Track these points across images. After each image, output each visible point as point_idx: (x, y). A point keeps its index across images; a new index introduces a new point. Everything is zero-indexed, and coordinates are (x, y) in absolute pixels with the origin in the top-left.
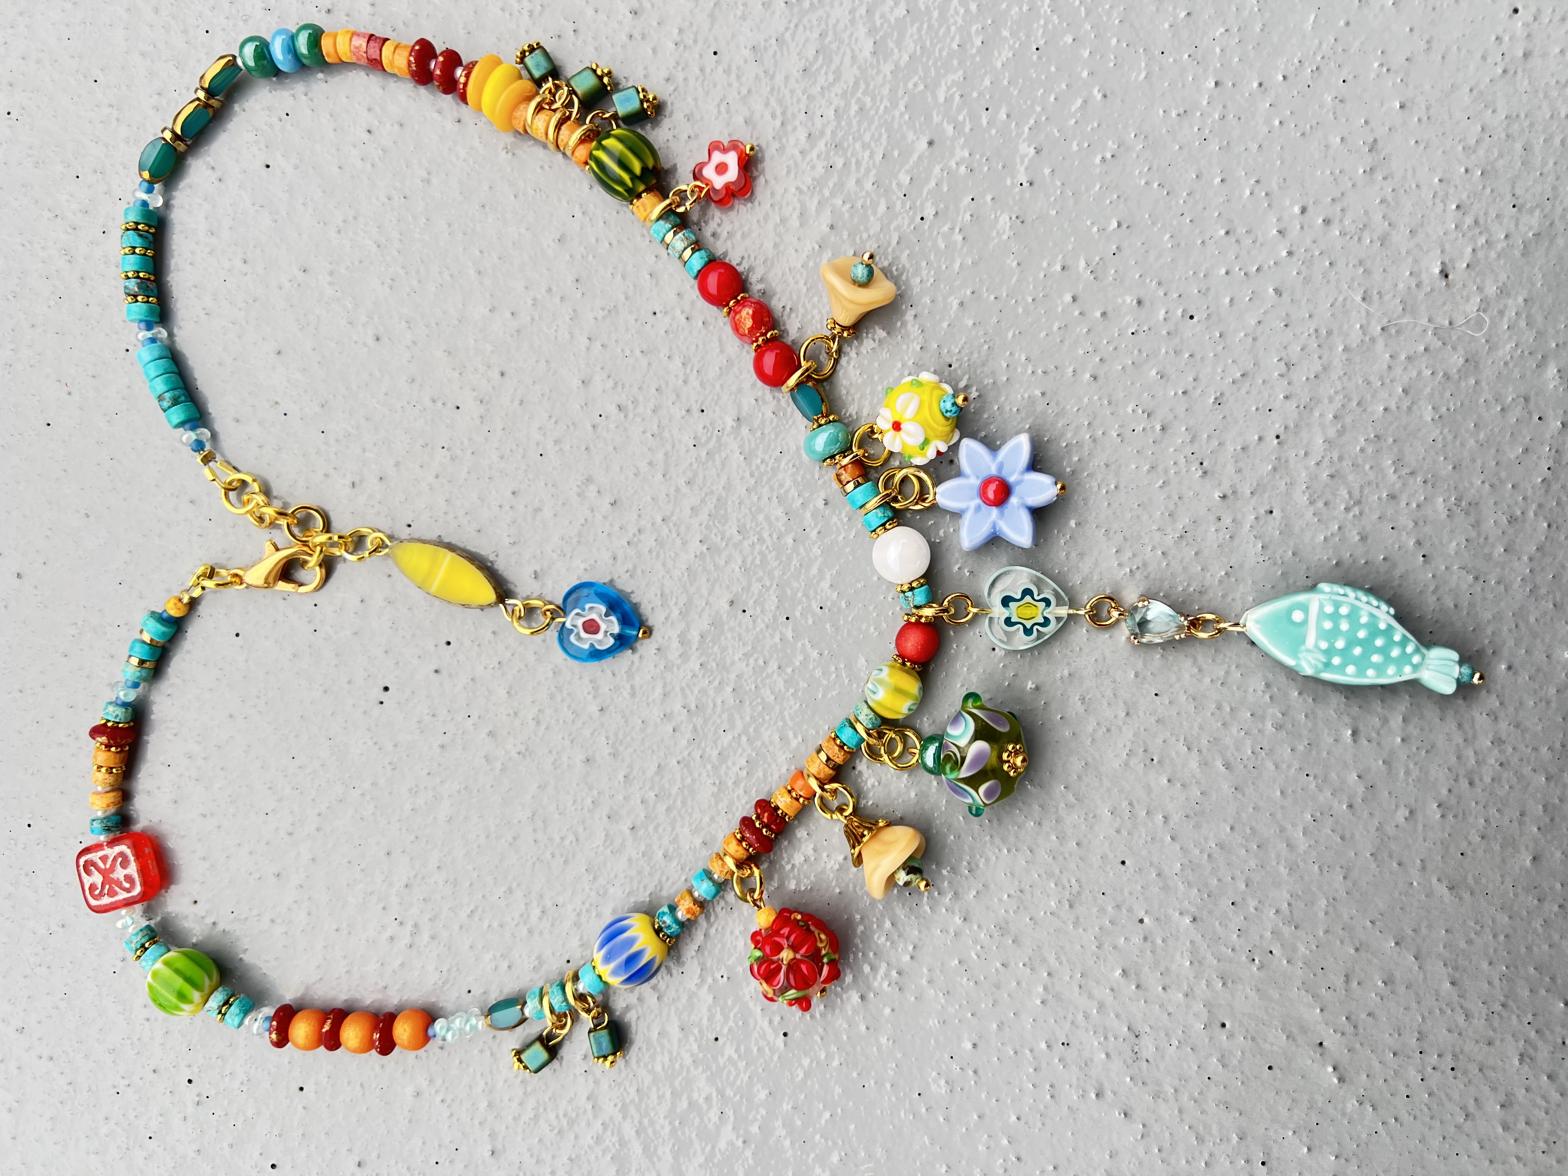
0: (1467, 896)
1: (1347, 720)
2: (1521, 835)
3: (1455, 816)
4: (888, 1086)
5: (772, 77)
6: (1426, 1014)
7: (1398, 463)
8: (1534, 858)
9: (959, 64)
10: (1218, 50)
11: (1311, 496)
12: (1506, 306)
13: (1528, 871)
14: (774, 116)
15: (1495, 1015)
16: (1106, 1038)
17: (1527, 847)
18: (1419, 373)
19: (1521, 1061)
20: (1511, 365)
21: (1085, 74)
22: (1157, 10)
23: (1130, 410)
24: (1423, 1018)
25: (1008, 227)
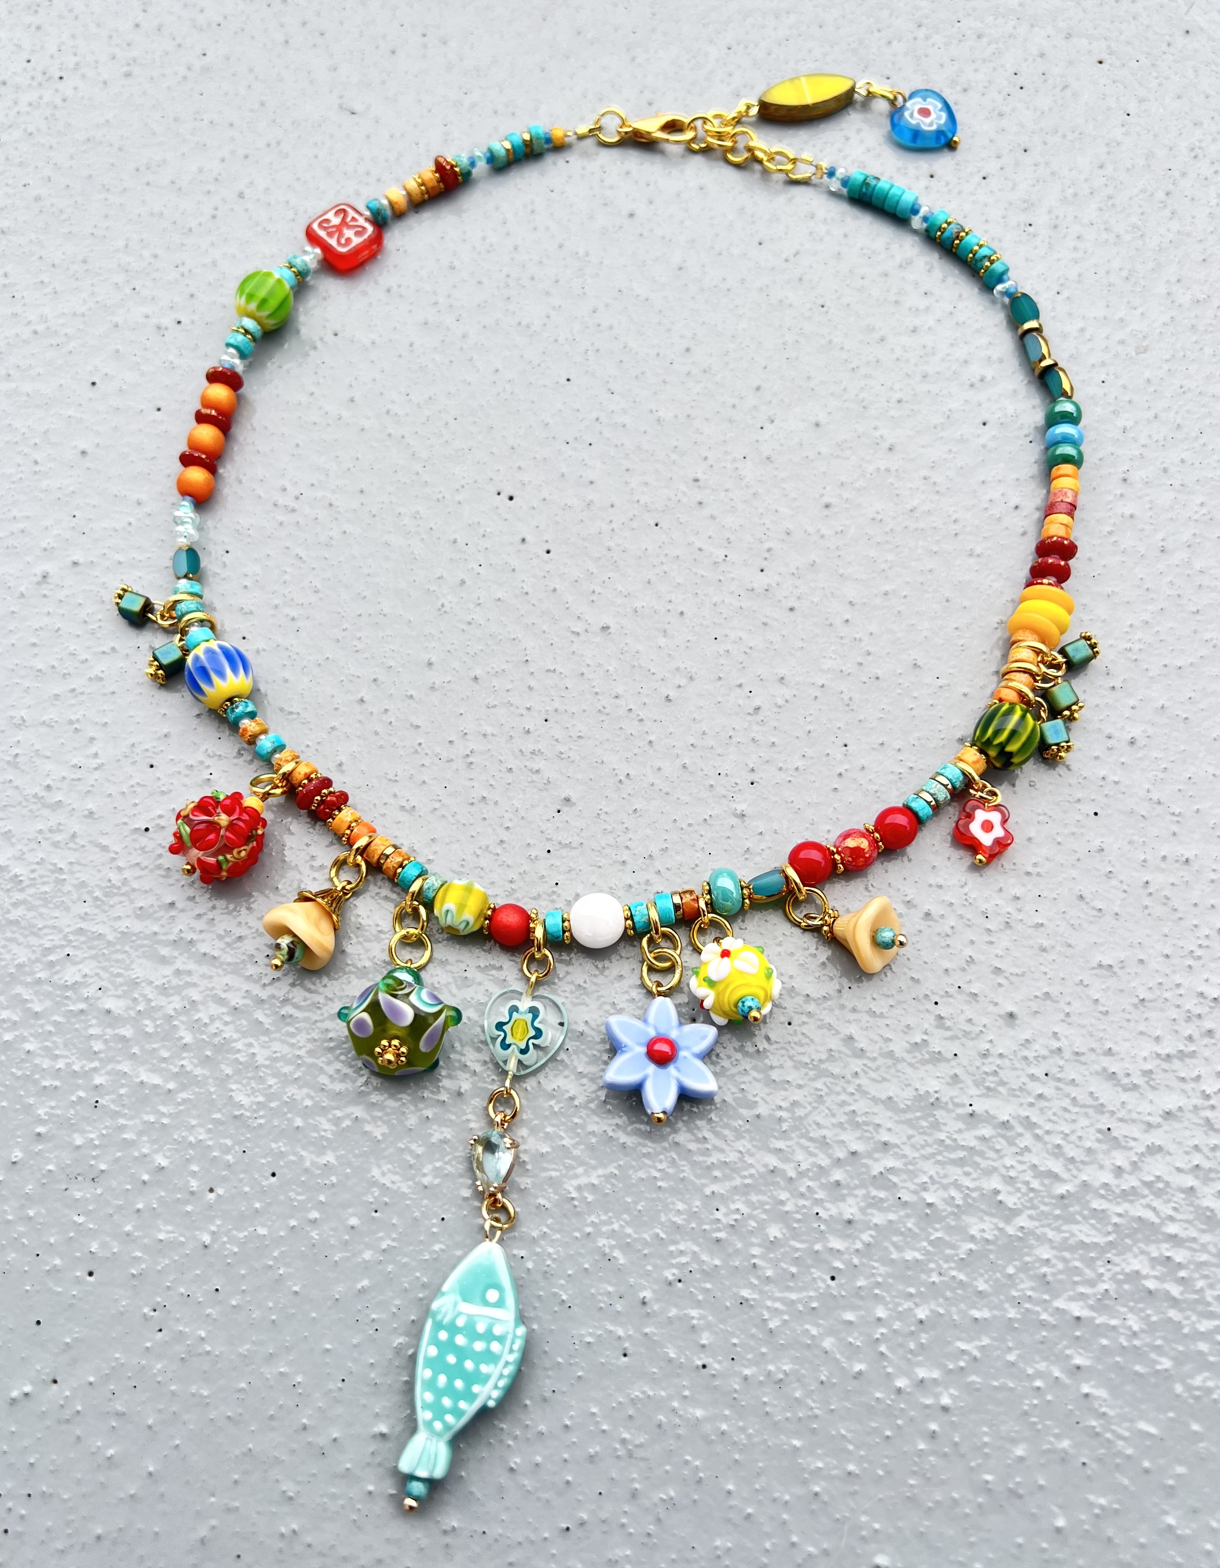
0: (192, 1559)
4: (81, 926)
5: (1073, 866)
6: (70, 1504)
7: (671, 1504)
9: (1092, 1048)
10: (1114, 1323)
14: (1036, 865)
16: (97, 1146)
21: (1085, 1178)
23: (739, 1206)
24: (66, 1500)
25: (927, 1089)
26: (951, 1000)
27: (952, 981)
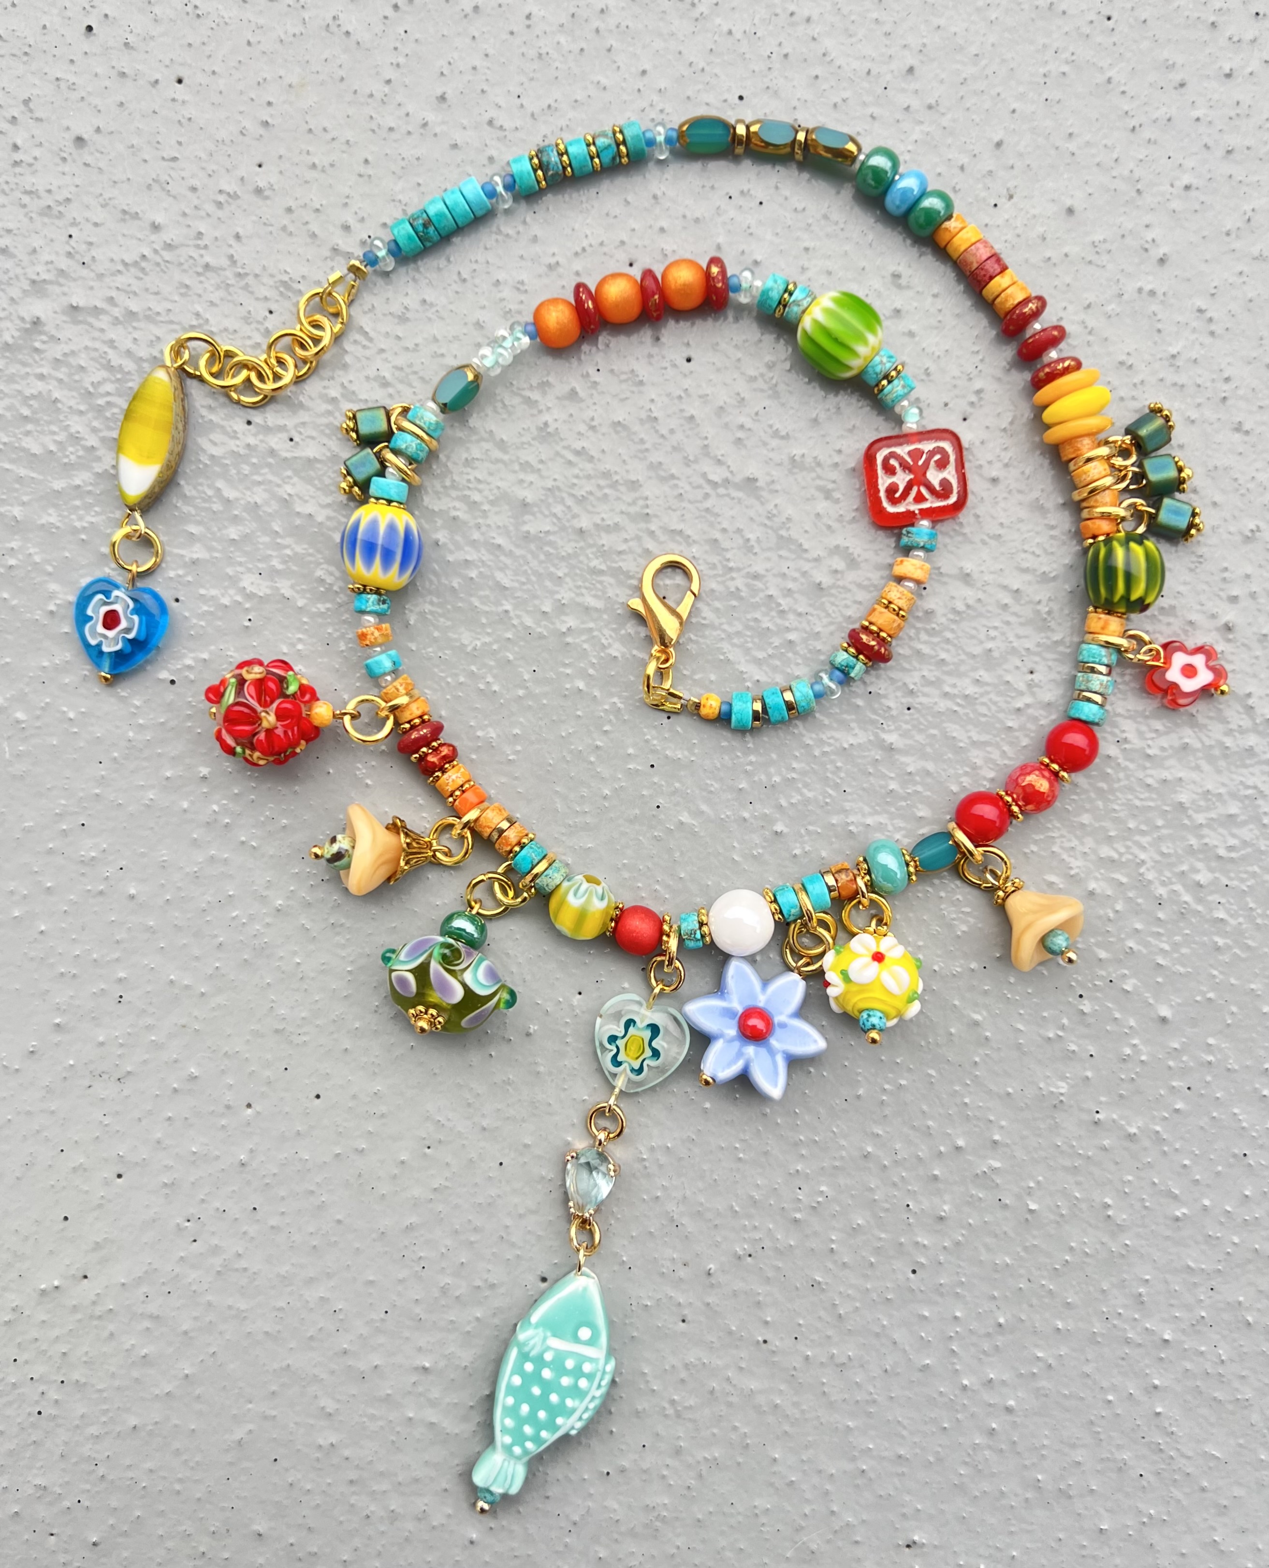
1: (442, 1364)
2: (288, 1525)
3: (318, 1460)
4: (97, 791)
7: (715, 1463)
8: (260, 1535)
10: (1203, 1349)
11: (695, 1366)
13: (247, 1525)
14: (1231, 848)
15: (94, 1467)
16: (121, 1045)
17: (273, 1529)
18: (807, 1501)
19: (39, 1487)
21: (1207, 1202)
22: (1261, 1292)
23: (823, 1188)
24: (100, 1391)
25: (1052, 1089)
26: (1098, 995)
27: (1104, 973)
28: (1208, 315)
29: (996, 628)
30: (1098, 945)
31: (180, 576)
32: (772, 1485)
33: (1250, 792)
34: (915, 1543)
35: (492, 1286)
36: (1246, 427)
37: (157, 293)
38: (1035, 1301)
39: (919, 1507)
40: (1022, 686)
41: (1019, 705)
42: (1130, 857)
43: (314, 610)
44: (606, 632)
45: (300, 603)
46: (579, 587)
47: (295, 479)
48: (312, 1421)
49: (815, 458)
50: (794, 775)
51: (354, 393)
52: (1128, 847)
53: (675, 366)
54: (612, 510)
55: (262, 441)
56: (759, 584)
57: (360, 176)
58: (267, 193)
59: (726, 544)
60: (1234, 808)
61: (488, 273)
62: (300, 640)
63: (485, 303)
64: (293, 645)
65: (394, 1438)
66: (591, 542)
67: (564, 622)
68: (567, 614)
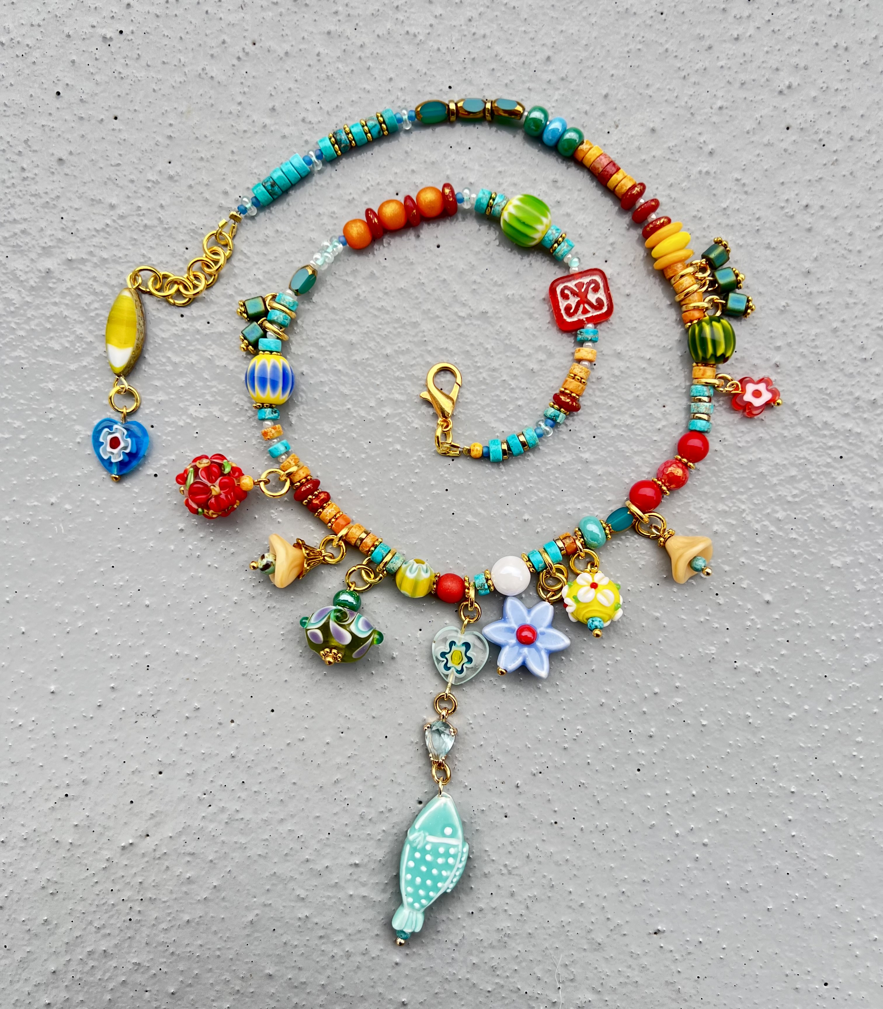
0: (247, 932)
1: (366, 860)
2: (286, 968)
3: (299, 926)
4: (119, 546)
5: (822, 496)
6: (168, 904)
7: (535, 899)
8: (270, 975)
9: (820, 624)
11: (516, 842)
12: (633, 969)
13: (262, 971)
14: (795, 496)
15: (166, 948)
16: (152, 695)
17: (278, 971)
18: (593, 914)
19: (135, 964)
20: (595, 971)
21: (806, 707)
22: (845, 756)
23: (579, 727)
24: (164, 902)
25: (707, 652)
26: (728, 592)
27: (729, 579)
28: (743, 182)
29: (639, 383)
30: (723, 563)
31: (152, 412)
32: (570, 907)
33: (802, 461)
34: (659, 931)
35: (390, 810)
36: (773, 245)
37: (118, 246)
38: (712, 778)
39: (659, 909)
40: (659, 415)
41: (659, 426)
42: (736, 508)
43: (235, 422)
44: (409, 414)
45: (226, 419)
46: (390, 389)
47: (214, 346)
48: (293, 904)
49: (521, 295)
50: (531, 485)
51: (242, 290)
52: (734, 503)
53: (430, 251)
54: (404, 341)
55: (191, 326)
56: (496, 374)
57: (230, 161)
58: (176, 178)
59: (475, 353)
60: (793, 472)
61: (313, 209)
62: (228, 441)
63: (314, 227)
64: (224, 445)
65: (343, 908)
66: (394, 361)
67: (384, 411)
68: (385, 406)
